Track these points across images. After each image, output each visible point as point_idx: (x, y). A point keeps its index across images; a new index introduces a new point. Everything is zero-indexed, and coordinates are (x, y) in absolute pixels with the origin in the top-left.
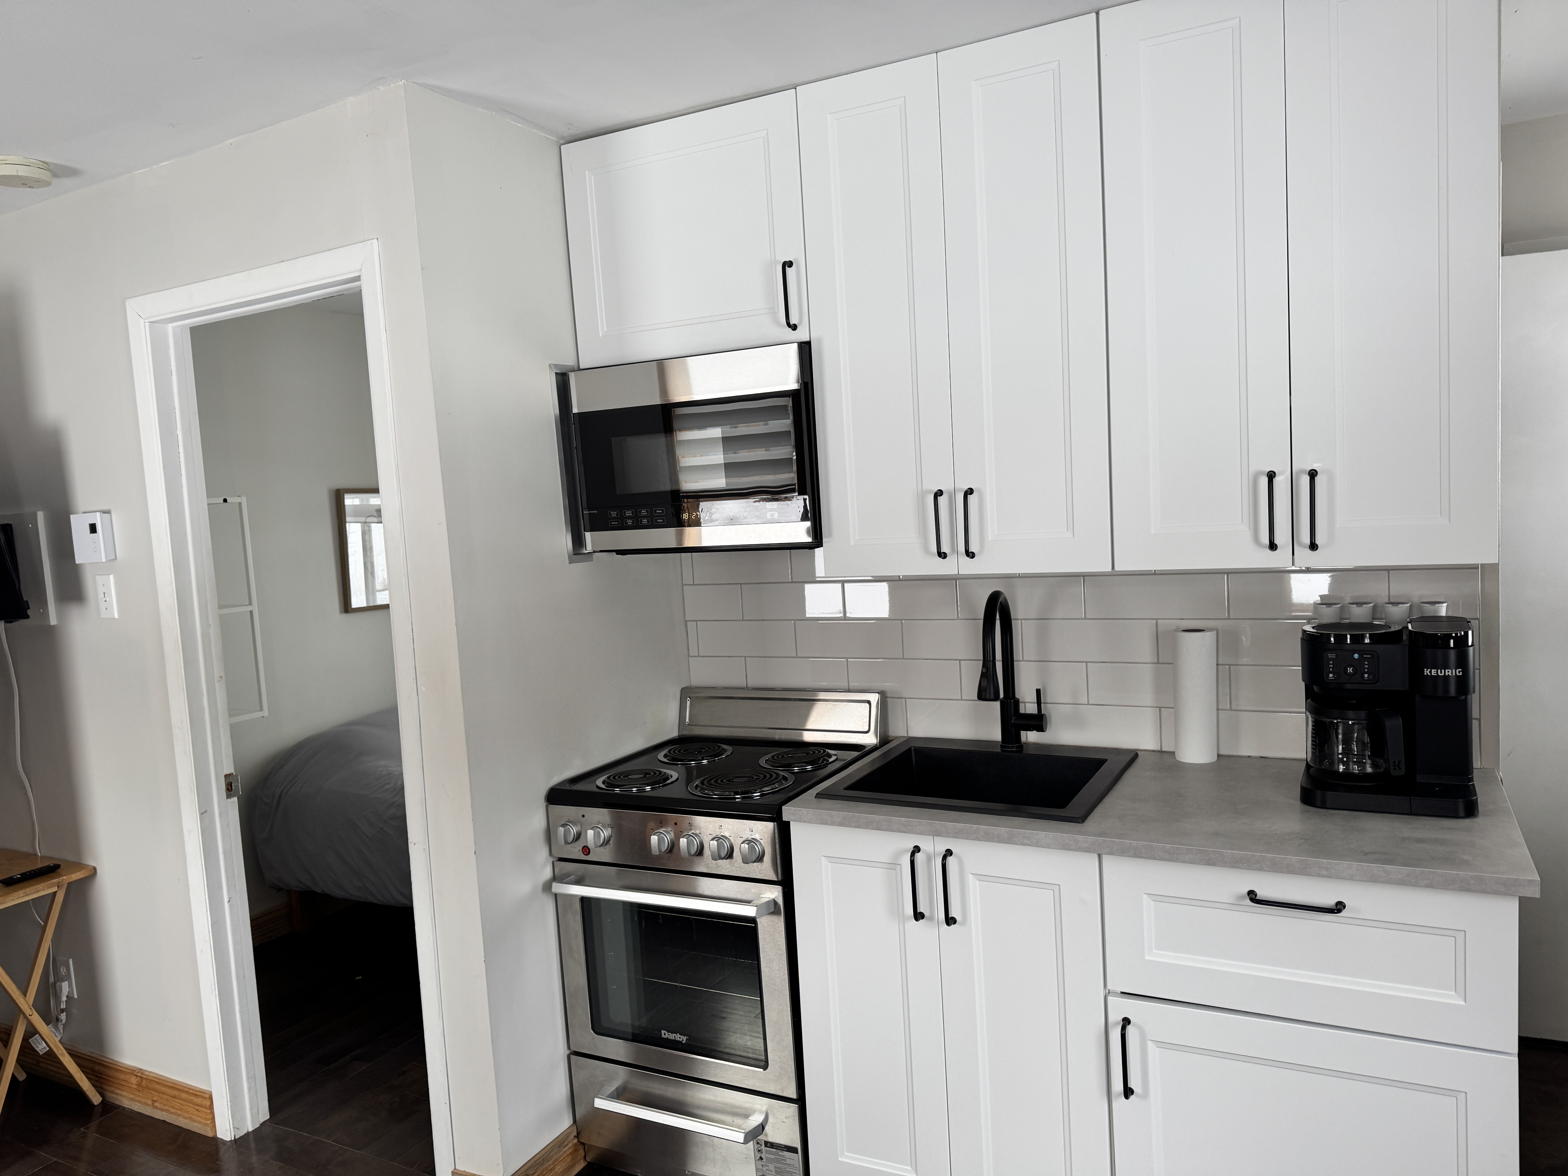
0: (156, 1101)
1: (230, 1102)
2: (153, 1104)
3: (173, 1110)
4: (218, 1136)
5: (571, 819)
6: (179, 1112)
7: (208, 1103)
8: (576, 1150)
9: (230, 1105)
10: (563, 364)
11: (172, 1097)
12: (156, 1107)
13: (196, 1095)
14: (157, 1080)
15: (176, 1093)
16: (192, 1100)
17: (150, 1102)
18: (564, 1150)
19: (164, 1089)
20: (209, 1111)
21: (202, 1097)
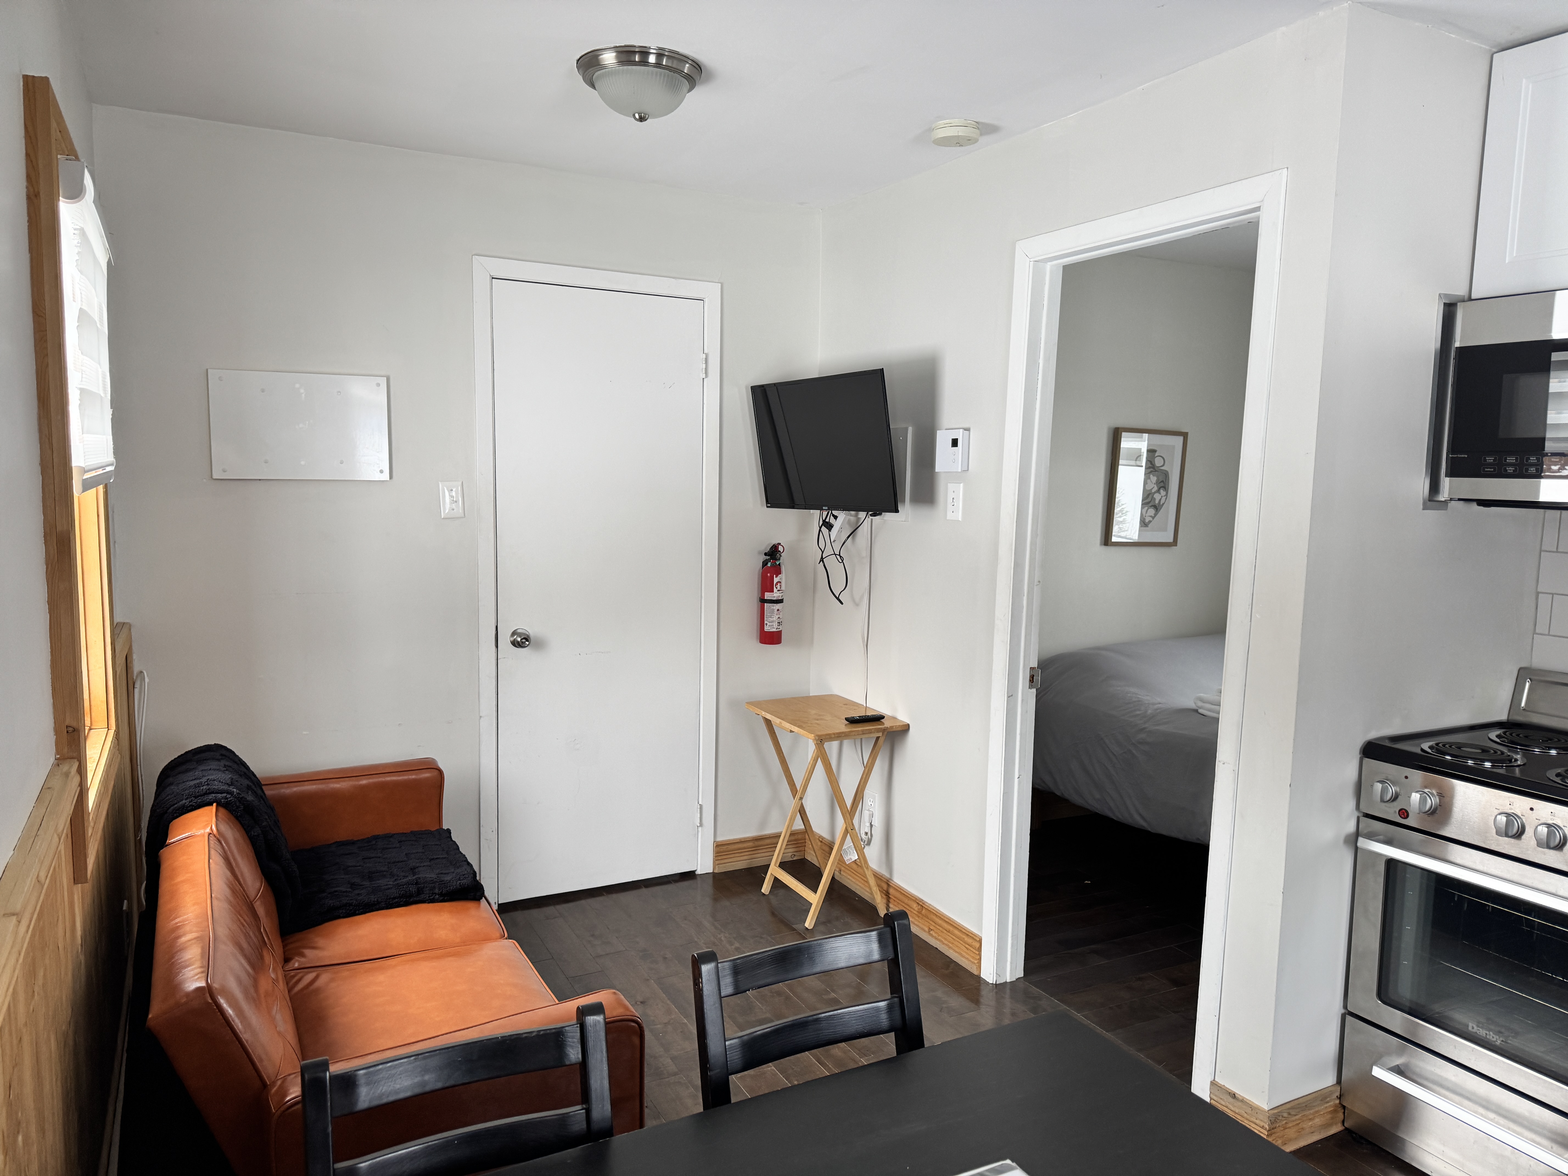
0: (932, 930)
1: (997, 951)
2: (929, 932)
3: (946, 942)
4: (981, 976)
5: (1390, 777)
6: (950, 945)
7: (977, 945)
8: (1335, 1111)
9: (997, 954)
10: (1453, 293)
11: (946, 930)
12: (931, 935)
13: (968, 935)
14: (935, 913)
15: (951, 928)
16: (964, 938)
17: (927, 929)
18: (1326, 1105)
19: (940, 922)
20: (977, 953)
21: (973, 938)
